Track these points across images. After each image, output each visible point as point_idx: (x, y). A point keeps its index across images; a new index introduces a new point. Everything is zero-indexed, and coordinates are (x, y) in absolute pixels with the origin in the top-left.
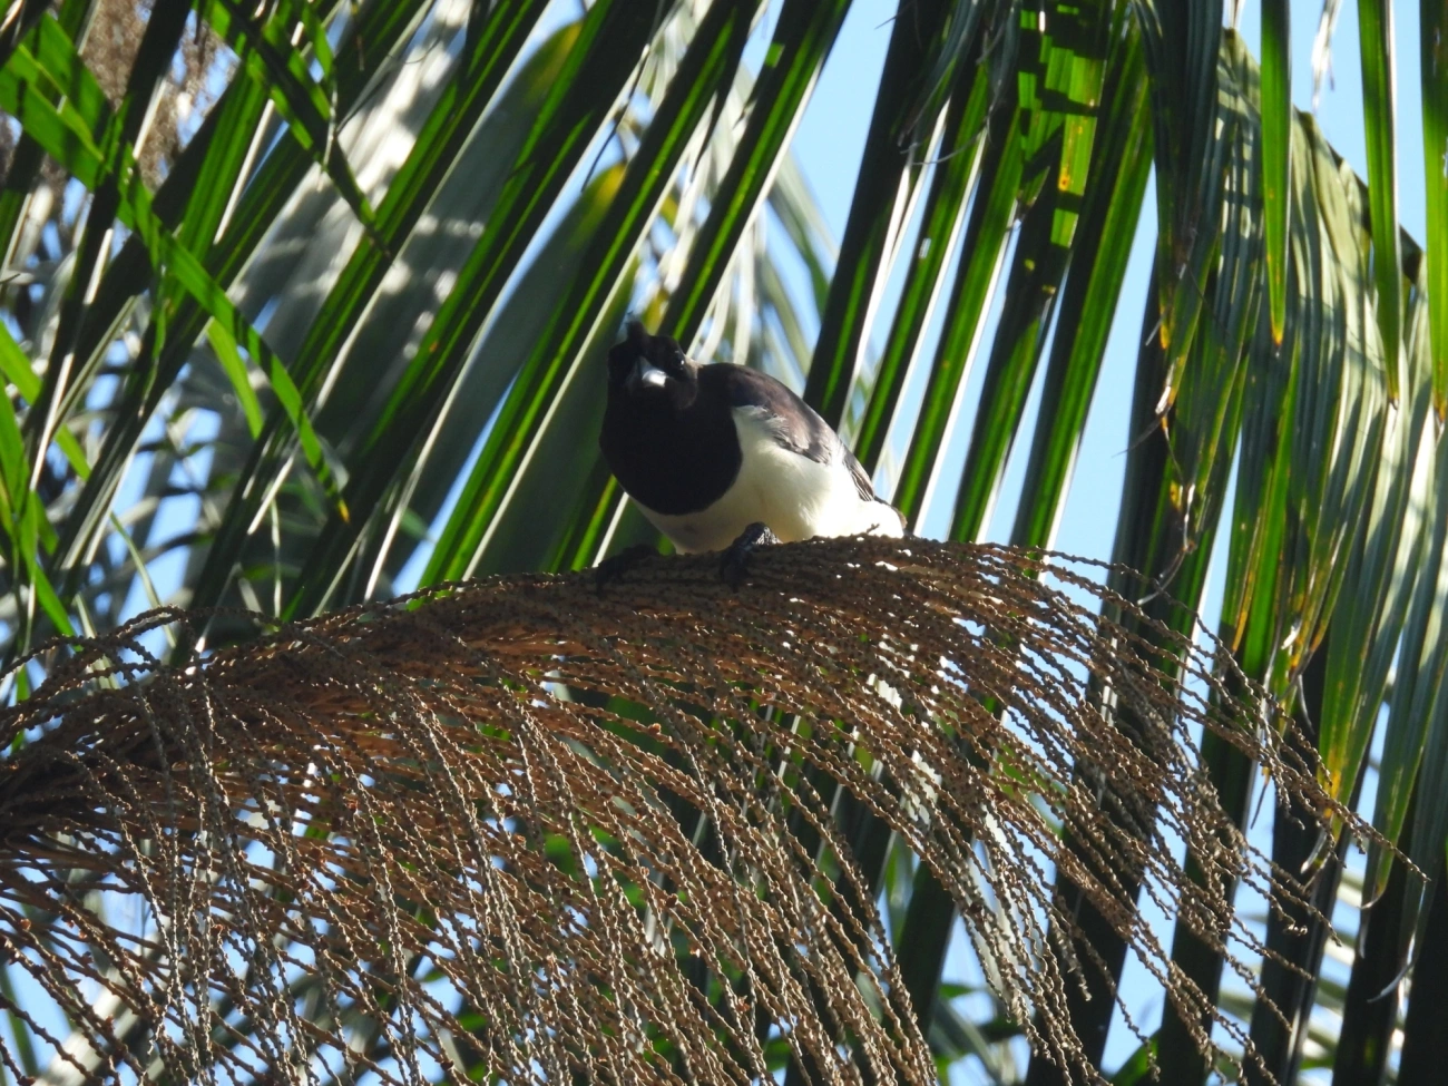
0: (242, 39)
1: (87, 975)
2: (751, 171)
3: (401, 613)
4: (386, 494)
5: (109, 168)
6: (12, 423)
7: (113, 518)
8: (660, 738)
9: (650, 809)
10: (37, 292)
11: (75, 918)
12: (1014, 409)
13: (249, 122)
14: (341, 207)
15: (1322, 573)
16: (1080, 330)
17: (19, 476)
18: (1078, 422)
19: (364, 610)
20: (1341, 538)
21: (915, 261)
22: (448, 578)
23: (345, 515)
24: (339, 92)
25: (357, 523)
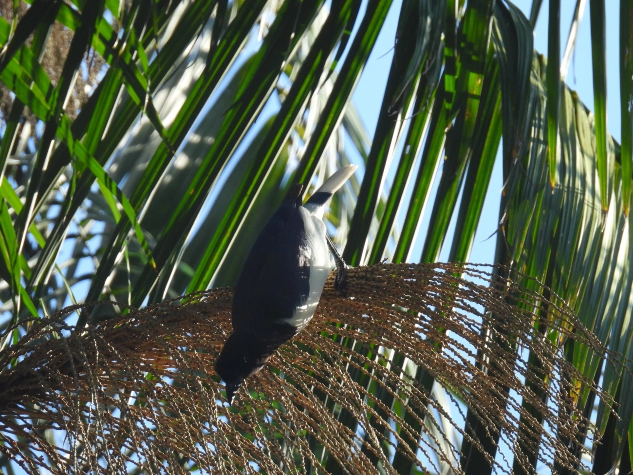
0: (111, 57)
1: (41, 466)
2: (332, 115)
4: (171, 256)
5: (52, 113)
6: (11, 224)
7: (56, 266)
10: (25, 168)
11: (36, 441)
12: (446, 220)
13: (114, 94)
14: (156, 133)
15: (572, 301)
16: (475, 185)
17: (14, 248)
18: (474, 227)
19: (162, 304)
20: (581, 285)
21: (403, 155)
22: (200, 289)
23: (154, 266)
24: (151, 80)
25: (159, 268)
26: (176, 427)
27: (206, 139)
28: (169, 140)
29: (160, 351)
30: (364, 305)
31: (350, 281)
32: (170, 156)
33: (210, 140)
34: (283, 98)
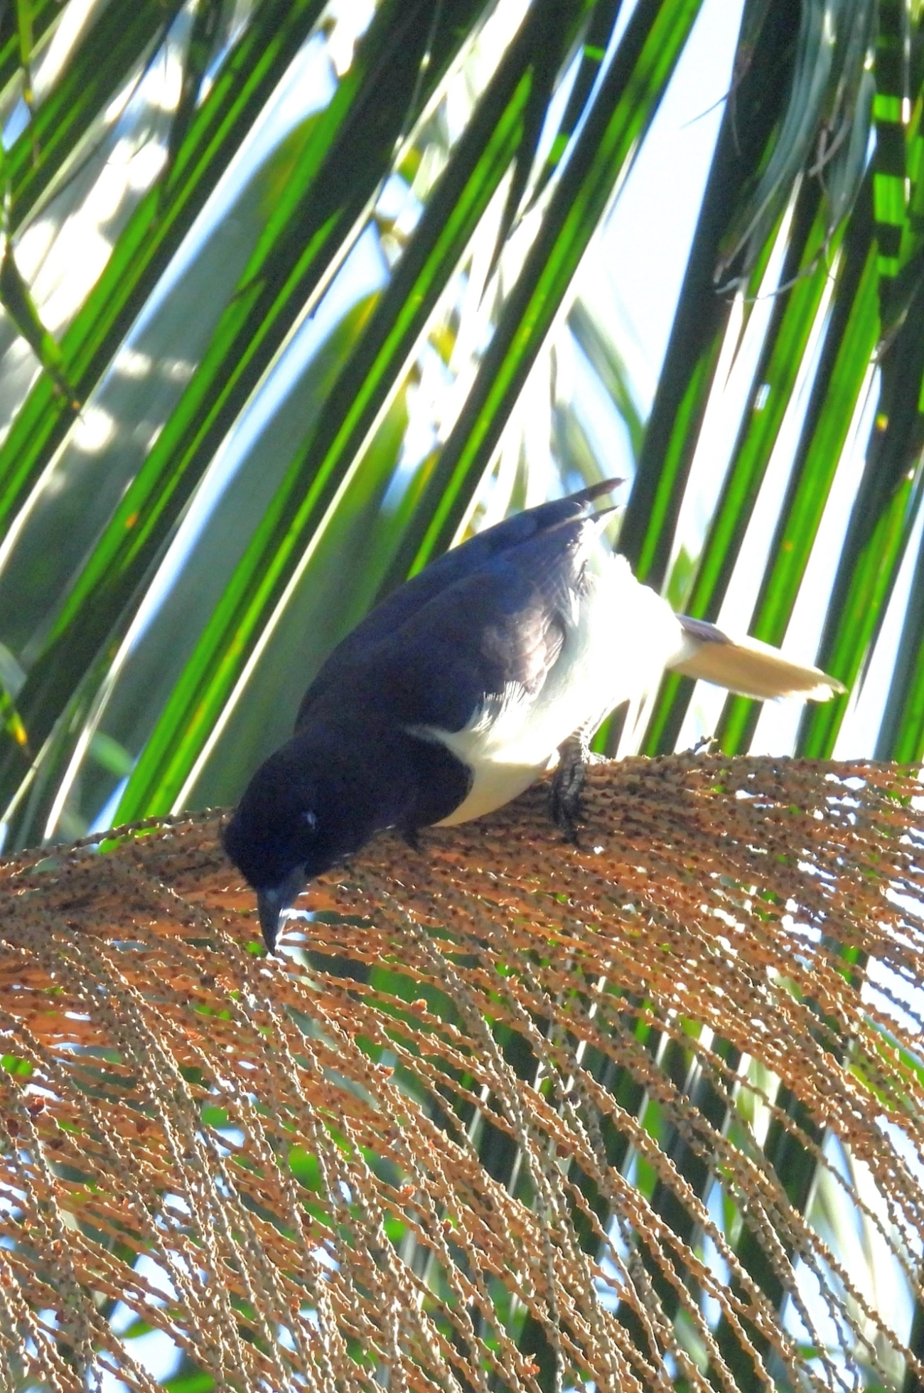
2: (539, 298)
3: (92, 857)
8: (426, 1018)
9: (403, 1133)
12: (875, 604)
14: (21, 347)
19: (45, 854)
21: (750, 413)
22: (152, 811)
23: (21, 735)
24: (13, 191)
25: (36, 741)
26: (83, 1210)
27: (166, 366)
28: (62, 371)
29: (35, 994)
30: (632, 871)
31: (595, 796)
32: (68, 417)
33: (178, 369)
34: (396, 253)
